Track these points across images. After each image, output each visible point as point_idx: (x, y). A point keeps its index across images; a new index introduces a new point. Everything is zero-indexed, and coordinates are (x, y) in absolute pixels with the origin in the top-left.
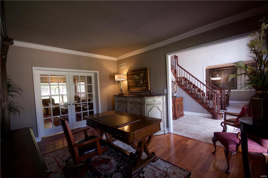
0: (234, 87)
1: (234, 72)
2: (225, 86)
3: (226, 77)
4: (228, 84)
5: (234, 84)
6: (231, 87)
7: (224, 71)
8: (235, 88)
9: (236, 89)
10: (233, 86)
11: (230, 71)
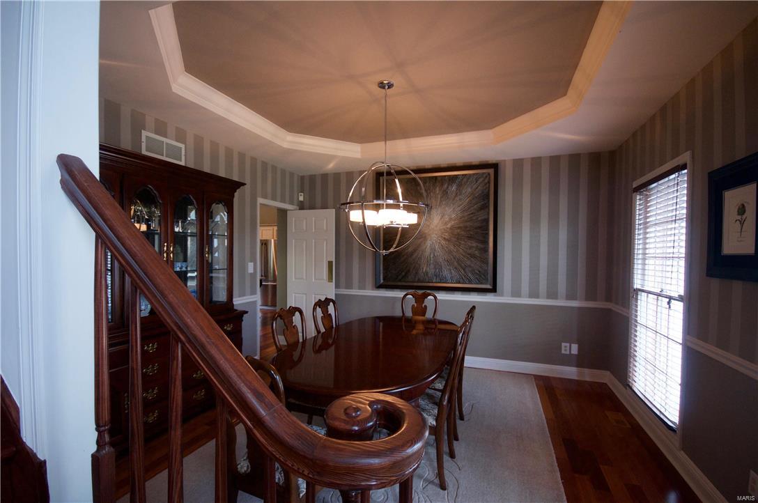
0: (485, 281)
1: (488, 195)
2: (446, 273)
3: (451, 219)
4: (458, 261)
5: (485, 261)
6: (470, 282)
7: (442, 185)
8: (489, 287)
9: (494, 290)
10: (481, 277)
11: (469, 190)
